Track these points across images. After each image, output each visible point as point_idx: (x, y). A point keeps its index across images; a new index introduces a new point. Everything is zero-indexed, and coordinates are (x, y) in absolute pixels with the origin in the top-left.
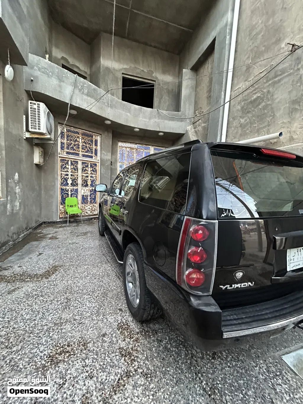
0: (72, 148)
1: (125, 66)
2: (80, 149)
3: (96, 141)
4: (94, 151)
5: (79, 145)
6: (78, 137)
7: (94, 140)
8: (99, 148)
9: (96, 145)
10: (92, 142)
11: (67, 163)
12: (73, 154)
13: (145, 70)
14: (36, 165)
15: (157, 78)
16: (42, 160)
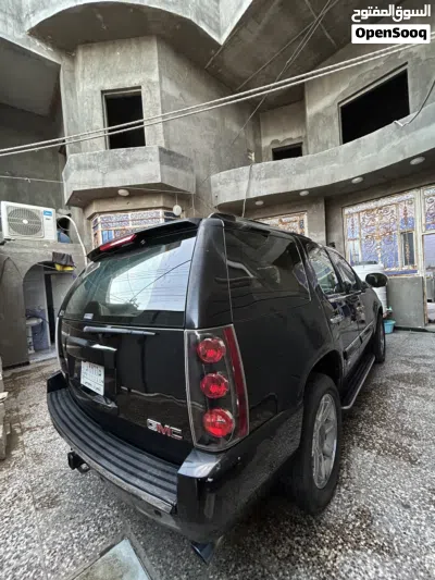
1: (343, 89)
3: (301, 222)
7: (298, 222)
8: (306, 230)
9: (302, 227)
13: (382, 63)
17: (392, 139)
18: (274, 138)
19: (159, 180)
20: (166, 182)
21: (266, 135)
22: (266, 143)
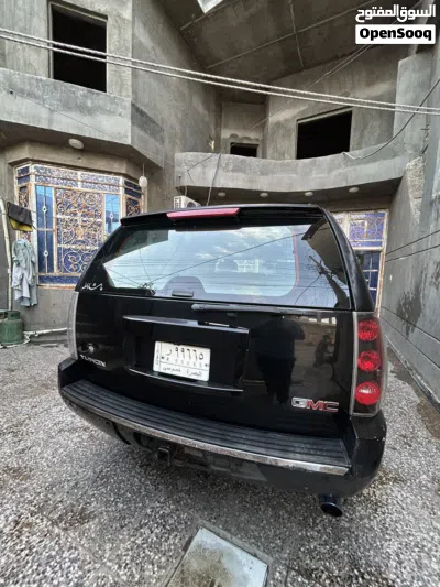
1: (302, 108)
17: (339, 166)
18: (234, 132)
19: (128, 141)
20: (136, 147)
21: (226, 126)
22: (226, 134)
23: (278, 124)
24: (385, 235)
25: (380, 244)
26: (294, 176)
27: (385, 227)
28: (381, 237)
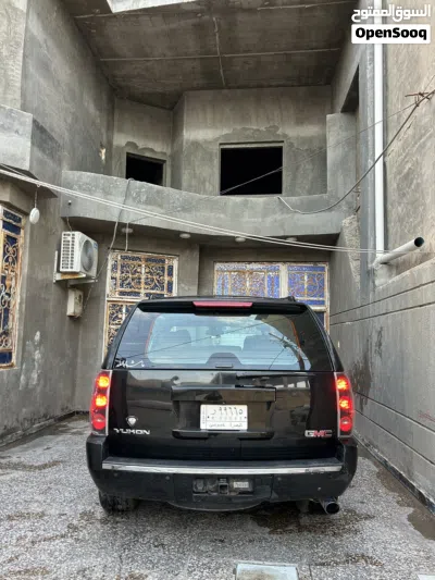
0: (129, 284)
1: (226, 131)
2: (143, 286)
3: (171, 268)
4: (165, 286)
5: (140, 279)
6: (140, 266)
7: (166, 268)
8: (175, 279)
9: (170, 274)
10: (163, 271)
11: (120, 310)
12: (129, 294)
13: (263, 129)
14: (70, 317)
15: (285, 136)
16: (79, 310)
17: (274, 212)
18: (131, 139)
20: (33, 171)
21: (120, 130)
22: (120, 140)
23: (196, 144)
24: (327, 294)
25: (322, 303)
26: (222, 216)
27: (326, 283)
28: (322, 296)
